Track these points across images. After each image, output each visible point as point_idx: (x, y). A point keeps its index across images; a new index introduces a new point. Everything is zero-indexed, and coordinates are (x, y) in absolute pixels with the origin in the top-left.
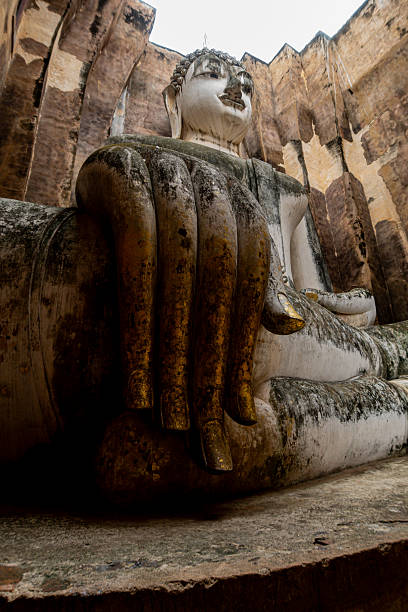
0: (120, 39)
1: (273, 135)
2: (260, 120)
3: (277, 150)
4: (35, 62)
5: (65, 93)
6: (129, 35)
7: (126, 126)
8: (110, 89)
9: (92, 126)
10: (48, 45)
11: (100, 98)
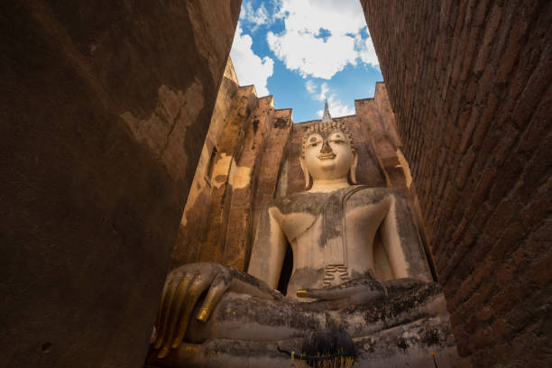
0: (272, 139)
1: (387, 147)
2: (373, 142)
3: (392, 156)
4: (222, 186)
5: (243, 189)
6: (277, 135)
7: (289, 183)
8: (272, 169)
9: (265, 195)
10: (226, 174)
11: (267, 177)
